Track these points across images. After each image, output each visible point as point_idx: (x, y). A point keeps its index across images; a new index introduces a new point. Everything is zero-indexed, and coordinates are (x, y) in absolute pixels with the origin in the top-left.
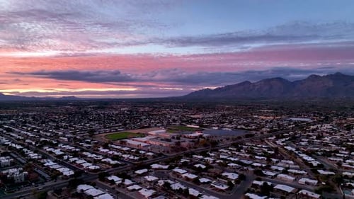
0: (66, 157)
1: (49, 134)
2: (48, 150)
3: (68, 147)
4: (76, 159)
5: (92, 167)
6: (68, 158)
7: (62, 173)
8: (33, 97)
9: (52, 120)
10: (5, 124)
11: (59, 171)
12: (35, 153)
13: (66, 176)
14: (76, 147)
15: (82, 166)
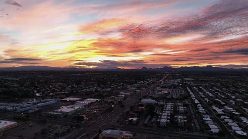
0: (222, 117)
1: (223, 96)
2: (214, 108)
3: (231, 109)
4: (231, 121)
5: (239, 132)
6: (224, 118)
7: (210, 129)
8: (232, 69)
9: (234, 86)
10: (201, 86)
11: (209, 127)
12: (203, 108)
13: (212, 132)
14: (237, 111)
15: (232, 129)
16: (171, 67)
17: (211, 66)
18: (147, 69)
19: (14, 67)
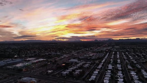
16: (113, 40)
17: (139, 39)
18: (98, 41)
19: (22, 41)
